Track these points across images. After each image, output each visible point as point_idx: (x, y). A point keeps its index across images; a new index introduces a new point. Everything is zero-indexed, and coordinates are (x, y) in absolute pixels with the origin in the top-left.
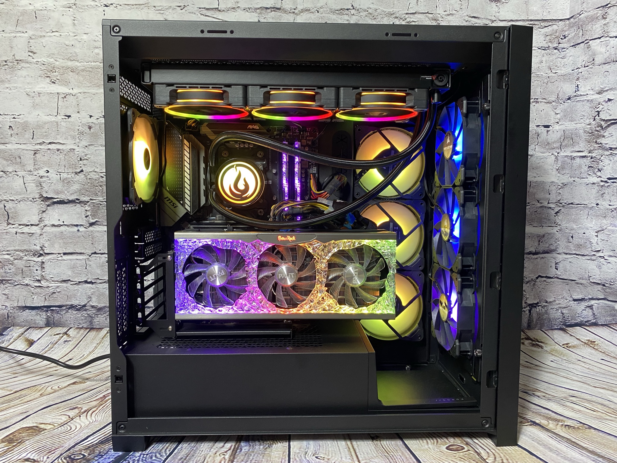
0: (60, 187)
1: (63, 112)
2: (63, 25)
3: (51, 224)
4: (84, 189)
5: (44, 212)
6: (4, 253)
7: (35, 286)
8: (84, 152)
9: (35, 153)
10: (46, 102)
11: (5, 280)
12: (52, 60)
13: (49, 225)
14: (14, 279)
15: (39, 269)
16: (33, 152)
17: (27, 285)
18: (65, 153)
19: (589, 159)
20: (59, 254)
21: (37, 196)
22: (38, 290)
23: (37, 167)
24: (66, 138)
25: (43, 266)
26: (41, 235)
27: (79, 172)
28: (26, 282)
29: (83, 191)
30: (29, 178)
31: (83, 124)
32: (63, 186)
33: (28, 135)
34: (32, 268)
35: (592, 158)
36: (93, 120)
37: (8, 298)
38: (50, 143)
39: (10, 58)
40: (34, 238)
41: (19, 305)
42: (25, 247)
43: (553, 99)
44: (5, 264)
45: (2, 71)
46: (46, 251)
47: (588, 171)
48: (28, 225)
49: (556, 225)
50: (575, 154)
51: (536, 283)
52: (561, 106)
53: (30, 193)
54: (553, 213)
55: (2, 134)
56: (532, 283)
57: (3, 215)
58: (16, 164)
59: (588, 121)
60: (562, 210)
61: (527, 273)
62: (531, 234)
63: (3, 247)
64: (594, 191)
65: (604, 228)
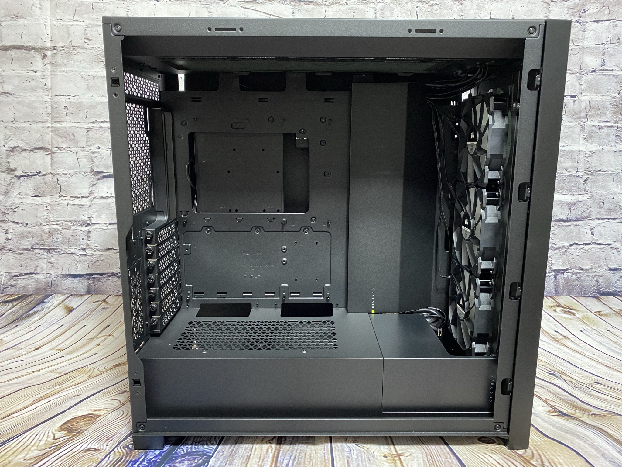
3: (100, 196)
5: (94, 185)
6: (54, 223)
7: (80, 255)
9: (88, 131)
10: (100, 84)
11: (51, 249)
13: (98, 197)
14: (61, 248)
15: (85, 238)
16: (86, 130)
17: (73, 253)
20: (106, 224)
21: (89, 170)
22: (83, 258)
23: (89, 143)
25: (90, 235)
26: (90, 206)
28: (72, 251)
30: (81, 154)
33: (82, 115)
34: (78, 237)
35: (617, 128)
37: (53, 266)
38: (102, 122)
39: (67, 44)
40: (83, 209)
42: (74, 218)
43: (577, 70)
44: (53, 233)
45: (59, 55)
46: (93, 222)
47: (616, 140)
48: (79, 197)
49: (587, 192)
50: (602, 124)
51: (569, 250)
52: (584, 78)
53: (82, 167)
54: (581, 181)
55: (57, 113)
56: (563, 250)
57: (56, 188)
58: (70, 140)
59: (613, 95)
60: (591, 178)
61: (558, 240)
62: (560, 201)
63: (53, 217)
64: (621, 158)
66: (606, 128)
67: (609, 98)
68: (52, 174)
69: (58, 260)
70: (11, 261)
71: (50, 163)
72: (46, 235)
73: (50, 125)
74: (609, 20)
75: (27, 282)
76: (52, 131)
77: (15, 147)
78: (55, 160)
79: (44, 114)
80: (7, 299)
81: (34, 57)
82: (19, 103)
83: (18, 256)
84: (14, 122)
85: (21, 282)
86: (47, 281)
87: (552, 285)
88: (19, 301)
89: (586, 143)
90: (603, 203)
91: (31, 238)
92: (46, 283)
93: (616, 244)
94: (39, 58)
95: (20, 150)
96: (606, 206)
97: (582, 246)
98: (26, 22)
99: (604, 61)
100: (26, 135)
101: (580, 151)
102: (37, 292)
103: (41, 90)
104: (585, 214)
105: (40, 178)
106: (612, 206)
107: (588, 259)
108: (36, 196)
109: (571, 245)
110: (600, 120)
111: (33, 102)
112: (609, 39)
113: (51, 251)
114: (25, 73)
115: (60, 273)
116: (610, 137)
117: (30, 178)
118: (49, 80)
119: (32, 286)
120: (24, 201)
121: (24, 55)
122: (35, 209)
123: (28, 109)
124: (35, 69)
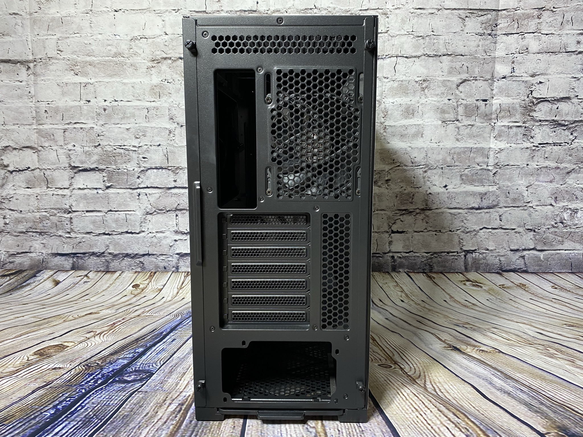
0: (83, 158)
1: (84, 98)
2: (83, 28)
3: (78, 187)
4: (101, 159)
5: (72, 178)
6: (43, 210)
7: (67, 237)
8: (101, 130)
9: (65, 131)
10: (72, 90)
11: (43, 232)
12: (75, 56)
13: (76, 188)
14: (51, 231)
15: (69, 223)
16: (63, 131)
17: (60, 236)
18: (86, 130)
19: (523, 128)
20: (83, 211)
21: (67, 165)
22: (68, 240)
23: (66, 142)
24: (88, 119)
25: (72, 221)
26: (71, 196)
27: (97, 146)
28: (60, 234)
29: (101, 161)
30: (61, 151)
31: (100, 107)
32: (86, 157)
33: (59, 117)
34: (63, 223)
35: (525, 128)
36: (107, 103)
37: (45, 246)
38: (75, 123)
39: (44, 56)
40: (65, 199)
41: (53, 252)
42: (59, 206)
43: (489, 77)
44: (43, 219)
45: (38, 67)
46: (73, 210)
47: (523, 138)
48: (62, 189)
49: (495, 183)
50: (511, 124)
51: (479, 233)
52: (495, 84)
53: (62, 163)
54: (491, 174)
55: (40, 116)
56: (474, 233)
57: (43, 181)
58: (51, 140)
59: (523, 98)
60: (499, 171)
61: (470, 225)
62: (473, 192)
63: (42, 206)
64: (527, 154)
65: (532, 183)
66: (515, 128)
67: (519, 100)
68: (39, 169)
69: (49, 241)
70: (9, 242)
71: (37, 160)
72: (38, 221)
73: (35, 127)
74: (518, 33)
75: (23, 260)
76: (37, 133)
77: (7, 147)
78: (41, 157)
79: (30, 118)
80: (6, 273)
81: (20, 69)
82: (7, 109)
83: (15, 238)
84: (4, 125)
85: (18, 260)
87: (462, 263)
88: (16, 275)
89: (496, 141)
90: (509, 193)
91: (25, 223)
92: (39, 260)
93: (519, 228)
94: (23, 69)
95: (10, 149)
96: (512, 196)
97: (490, 230)
98: (11, 39)
99: (513, 68)
101: (490, 148)
102: (31, 267)
103: (27, 98)
104: (495, 203)
105: (29, 172)
106: (516, 196)
107: (494, 241)
108: (28, 188)
109: (481, 229)
110: (510, 120)
111: (20, 107)
112: (518, 50)
113: (42, 234)
114: (11, 83)
115: (50, 252)
116: (518, 135)
117: (21, 173)
118: (33, 89)
120: (17, 192)
121: (11, 67)
122: (27, 199)
123: (16, 114)
124: (21, 80)
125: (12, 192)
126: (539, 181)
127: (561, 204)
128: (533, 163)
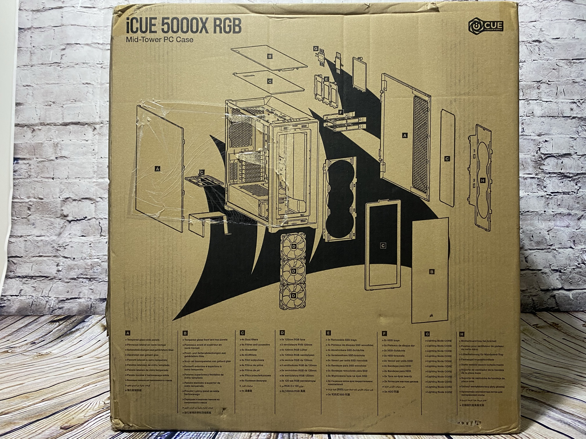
6: (95, 257)
35: (538, 179)
37: (93, 292)
44: (95, 265)
45: (105, 128)
47: (537, 188)
50: (526, 176)
55: (102, 171)
57: (98, 229)
59: (532, 154)
63: (95, 253)
64: (543, 202)
65: (552, 228)
66: (529, 179)
67: (531, 156)
68: (95, 218)
69: (97, 287)
70: (60, 288)
71: (94, 210)
72: (89, 267)
73: (95, 181)
74: (524, 100)
75: (72, 305)
76: (97, 185)
77: (68, 198)
78: (98, 207)
79: (91, 172)
80: (55, 319)
81: (87, 130)
82: (72, 164)
83: (66, 284)
84: (67, 179)
85: (67, 305)
86: (88, 304)
88: (65, 321)
90: (532, 236)
91: (77, 270)
92: (87, 306)
93: (545, 269)
94: (90, 130)
95: (72, 200)
96: (535, 239)
98: (82, 104)
99: (523, 128)
100: (75, 188)
102: (80, 313)
103: (91, 155)
105: (86, 222)
106: (540, 239)
107: (524, 282)
108: (83, 236)
110: (524, 172)
111: (83, 163)
112: (525, 113)
113: (92, 280)
114: (78, 141)
115: (98, 297)
116: (533, 185)
117: (79, 222)
118: (97, 147)
119: (76, 308)
120: (73, 240)
121: (80, 128)
122: (81, 246)
123: (79, 168)
124: (87, 139)
125: (68, 240)
126: (557, 226)
127: (580, 247)
128: (549, 210)
